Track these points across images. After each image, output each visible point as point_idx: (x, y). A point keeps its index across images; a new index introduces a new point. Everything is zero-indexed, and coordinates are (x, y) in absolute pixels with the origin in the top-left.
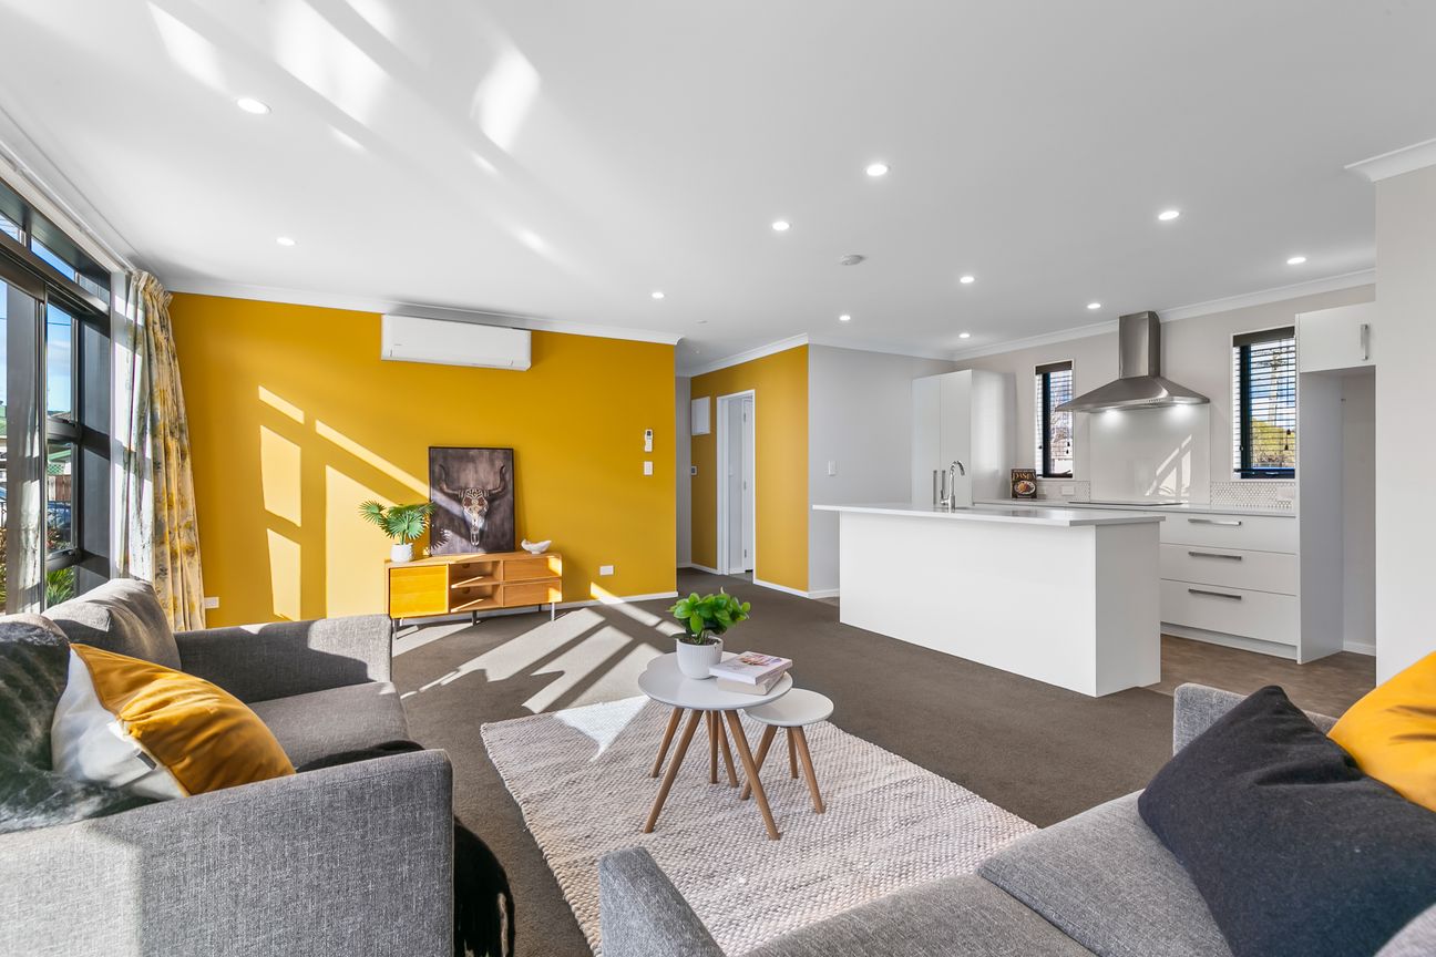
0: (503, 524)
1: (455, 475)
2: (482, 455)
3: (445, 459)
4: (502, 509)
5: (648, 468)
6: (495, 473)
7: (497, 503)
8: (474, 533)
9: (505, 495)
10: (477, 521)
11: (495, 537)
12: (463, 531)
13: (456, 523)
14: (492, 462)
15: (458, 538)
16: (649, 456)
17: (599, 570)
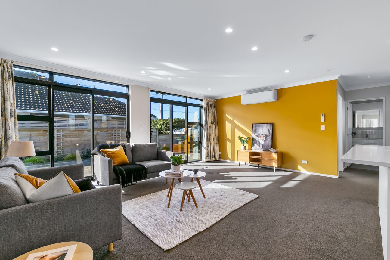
0: (268, 143)
1: (258, 130)
2: (264, 125)
3: (256, 126)
4: (268, 139)
5: (323, 128)
6: (267, 130)
7: (267, 138)
8: (261, 145)
9: (270, 135)
10: (262, 142)
11: (266, 147)
12: (259, 144)
13: (257, 142)
14: (267, 127)
15: (257, 146)
16: (323, 124)
17: (301, 162)
